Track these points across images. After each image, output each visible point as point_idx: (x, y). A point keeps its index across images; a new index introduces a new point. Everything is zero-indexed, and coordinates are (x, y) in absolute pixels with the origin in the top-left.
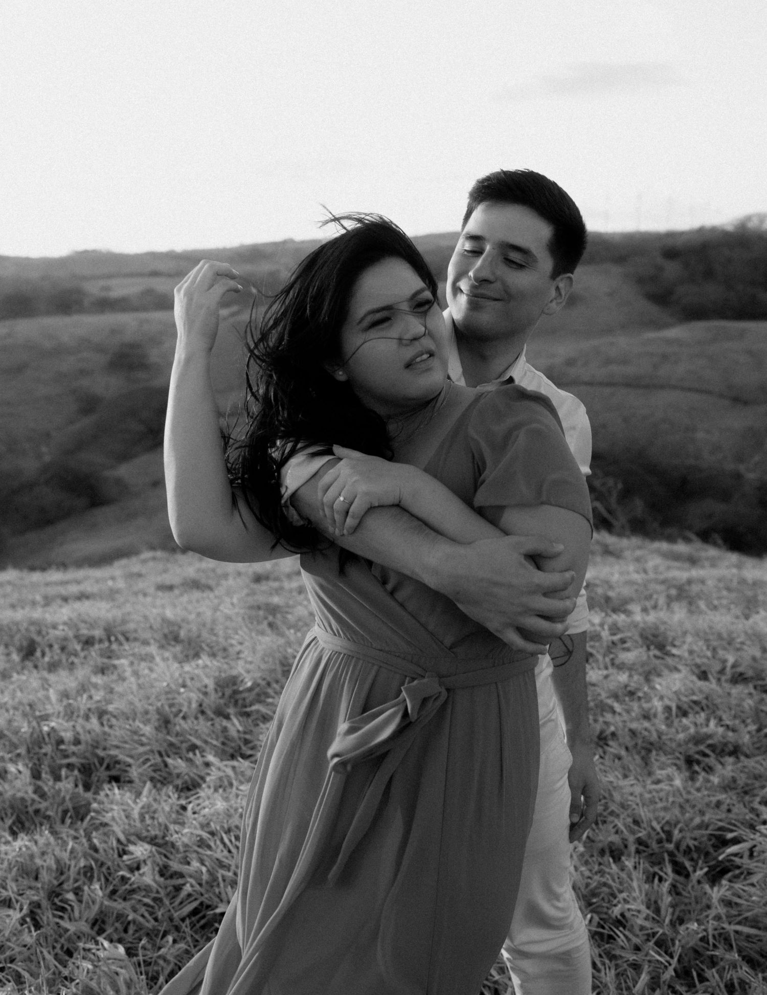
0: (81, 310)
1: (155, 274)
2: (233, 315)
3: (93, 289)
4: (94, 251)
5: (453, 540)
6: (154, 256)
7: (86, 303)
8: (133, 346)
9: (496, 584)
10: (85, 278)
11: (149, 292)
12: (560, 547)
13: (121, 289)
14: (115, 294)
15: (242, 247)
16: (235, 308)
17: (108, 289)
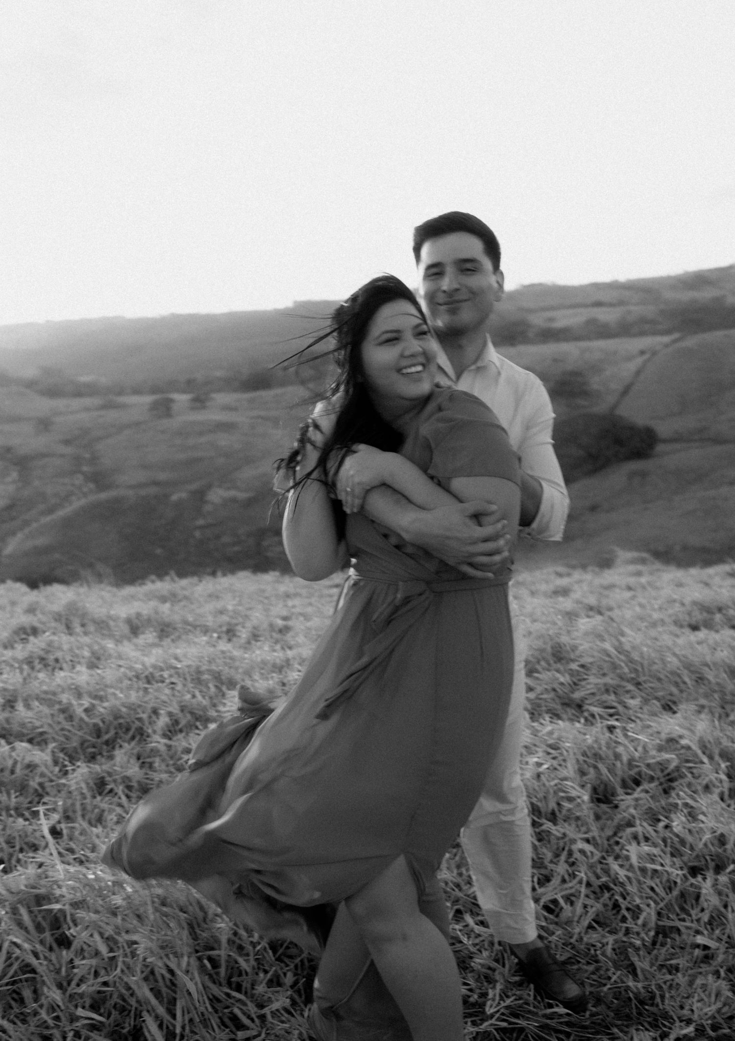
0: (526, 341)
1: (598, 304)
2: (675, 341)
3: (538, 320)
4: (540, 285)
5: (421, 508)
6: (596, 286)
7: (531, 335)
8: (576, 374)
9: (448, 538)
10: (530, 311)
11: (592, 322)
12: (494, 507)
13: (564, 319)
14: (559, 324)
15: (687, 274)
16: (676, 335)
17: (551, 320)
